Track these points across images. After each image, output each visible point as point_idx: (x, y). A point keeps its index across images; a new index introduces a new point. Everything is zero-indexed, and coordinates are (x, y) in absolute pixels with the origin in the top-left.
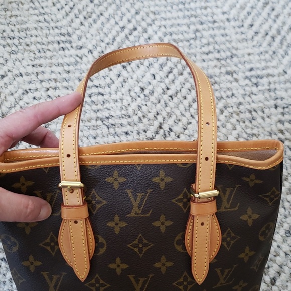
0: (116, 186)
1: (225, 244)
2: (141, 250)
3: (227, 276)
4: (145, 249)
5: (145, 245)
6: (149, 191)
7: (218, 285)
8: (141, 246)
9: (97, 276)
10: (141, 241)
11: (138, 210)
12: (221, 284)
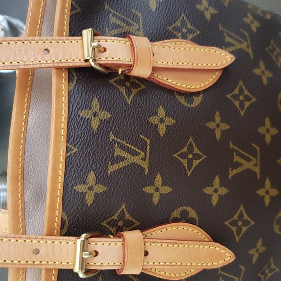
0: (100, 189)
1: (191, 36)
2: (196, 157)
3: (235, 39)
4: (196, 150)
5: (191, 149)
6: (112, 137)
7: (250, 51)
8: (190, 156)
9: (227, 223)
10: (184, 156)
11: (140, 157)
12: (248, 47)
